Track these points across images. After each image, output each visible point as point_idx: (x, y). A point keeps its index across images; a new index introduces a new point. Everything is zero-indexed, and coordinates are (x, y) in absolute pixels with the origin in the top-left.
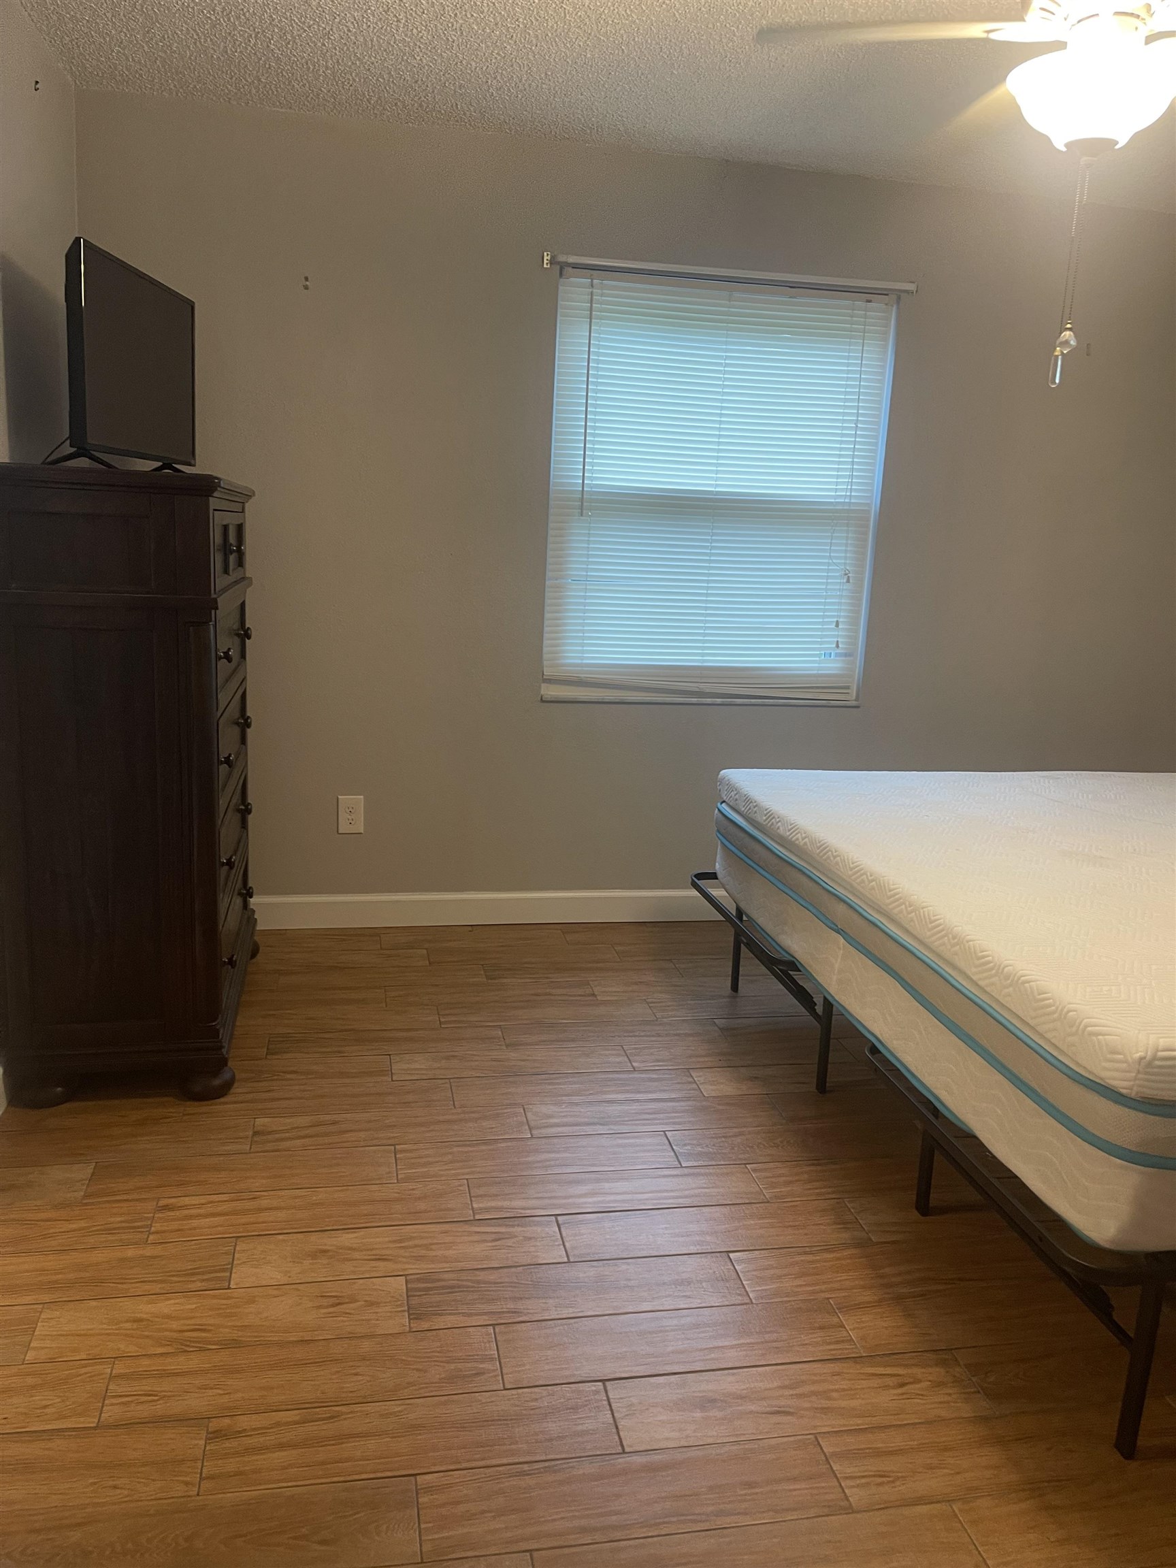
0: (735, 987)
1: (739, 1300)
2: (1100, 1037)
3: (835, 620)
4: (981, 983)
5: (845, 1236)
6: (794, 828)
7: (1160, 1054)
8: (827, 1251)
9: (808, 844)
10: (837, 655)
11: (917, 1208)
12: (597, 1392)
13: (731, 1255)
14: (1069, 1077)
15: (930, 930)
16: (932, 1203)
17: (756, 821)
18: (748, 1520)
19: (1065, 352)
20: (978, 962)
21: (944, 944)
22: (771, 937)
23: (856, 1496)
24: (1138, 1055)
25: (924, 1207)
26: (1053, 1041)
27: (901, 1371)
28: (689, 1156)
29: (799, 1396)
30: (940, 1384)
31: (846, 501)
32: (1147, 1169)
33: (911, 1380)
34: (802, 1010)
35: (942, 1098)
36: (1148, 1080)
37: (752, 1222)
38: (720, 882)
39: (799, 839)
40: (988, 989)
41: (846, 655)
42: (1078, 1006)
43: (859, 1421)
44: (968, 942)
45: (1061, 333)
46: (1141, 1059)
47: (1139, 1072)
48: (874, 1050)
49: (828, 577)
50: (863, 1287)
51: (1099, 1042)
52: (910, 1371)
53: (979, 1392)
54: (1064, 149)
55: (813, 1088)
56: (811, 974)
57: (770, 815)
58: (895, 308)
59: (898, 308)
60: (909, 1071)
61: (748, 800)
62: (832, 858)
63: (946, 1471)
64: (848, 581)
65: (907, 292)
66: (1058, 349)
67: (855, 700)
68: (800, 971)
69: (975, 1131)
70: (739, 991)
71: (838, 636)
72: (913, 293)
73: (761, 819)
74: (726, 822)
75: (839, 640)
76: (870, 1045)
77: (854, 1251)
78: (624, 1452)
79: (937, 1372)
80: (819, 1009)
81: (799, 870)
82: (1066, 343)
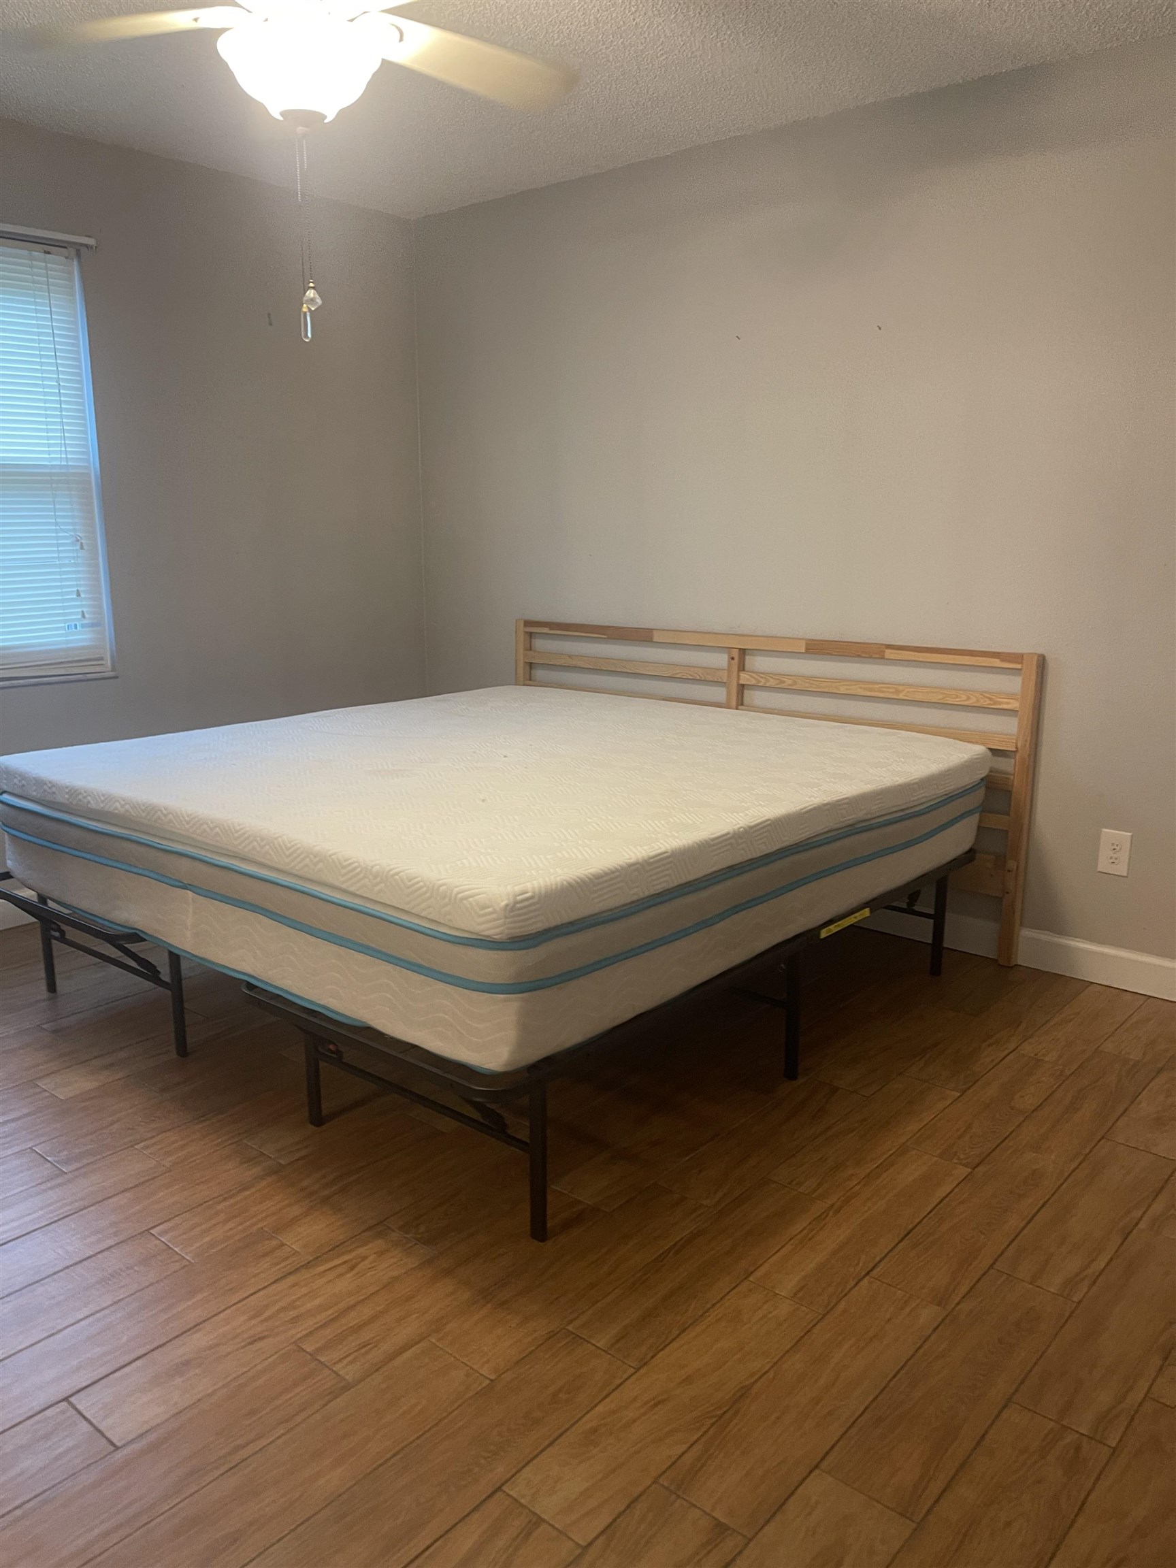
0: (52, 987)
1: (177, 1266)
2: (471, 899)
3: (75, 589)
4: (352, 889)
5: (258, 1170)
6: (109, 798)
7: (519, 898)
8: (245, 1189)
9: (131, 810)
10: (83, 626)
11: (312, 1123)
12: (63, 1412)
13: (152, 1231)
14: (450, 942)
15: (288, 857)
16: (324, 1112)
17: (54, 803)
18: (264, 1442)
19: (313, 309)
20: (344, 871)
21: (306, 866)
22: (100, 918)
23: (349, 1372)
24: (503, 904)
25: (317, 1119)
26: (430, 916)
27: (346, 1258)
28: (67, 1161)
29: (266, 1320)
30: (381, 1253)
31: (62, 464)
32: (524, 995)
33: (359, 1260)
34: (147, 984)
35: (330, 1006)
36: (515, 922)
37: (162, 1193)
38: (18, 880)
39: (118, 807)
40: (358, 893)
41: (92, 625)
42: (445, 880)
43: (330, 1312)
44: (330, 856)
45: (305, 293)
46: (507, 905)
47: (506, 918)
48: (250, 986)
49: (58, 545)
50: (290, 1205)
51: (470, 903)
52: (354, 1254)
53: (416, 1244)
54: (281, 118)
55: (174, 1055)
56: (160, 939)
57: (73, 792)
58: (75, 263)
59: (79, 262)
60: (291, 994)
61: (39, 783)
62: (163, 818)
63: (415, 1316)
64: (82, 547)
65: (86, 246)
66: (305, 305)
67: (112, 671)
68: (145, 940)
69: (368, 1023)
70: (58, 988)
71: (82, 606)
72: (92, 248)
73: (62, 798)
74: (13, 813)
75: (85, 610)
76: (245, 983)
77: (269, 1179)
78: (117, 1448)
79: (379, 1243)
80: (166, 976)
81: (122, 838)
82: (312, 300)
